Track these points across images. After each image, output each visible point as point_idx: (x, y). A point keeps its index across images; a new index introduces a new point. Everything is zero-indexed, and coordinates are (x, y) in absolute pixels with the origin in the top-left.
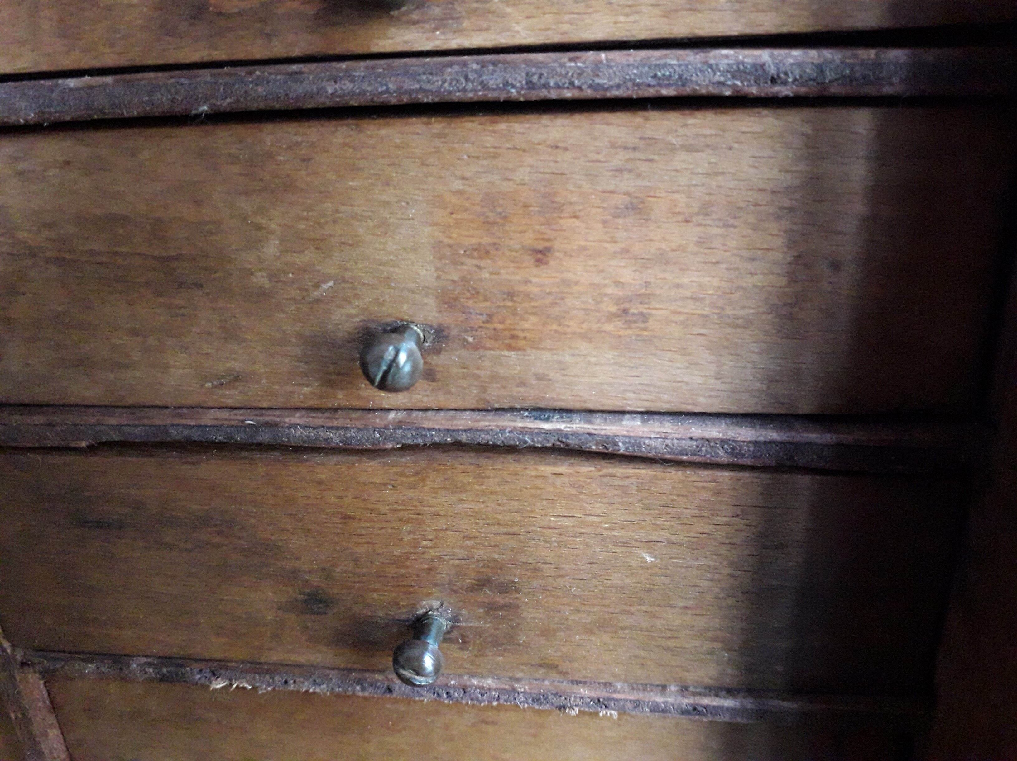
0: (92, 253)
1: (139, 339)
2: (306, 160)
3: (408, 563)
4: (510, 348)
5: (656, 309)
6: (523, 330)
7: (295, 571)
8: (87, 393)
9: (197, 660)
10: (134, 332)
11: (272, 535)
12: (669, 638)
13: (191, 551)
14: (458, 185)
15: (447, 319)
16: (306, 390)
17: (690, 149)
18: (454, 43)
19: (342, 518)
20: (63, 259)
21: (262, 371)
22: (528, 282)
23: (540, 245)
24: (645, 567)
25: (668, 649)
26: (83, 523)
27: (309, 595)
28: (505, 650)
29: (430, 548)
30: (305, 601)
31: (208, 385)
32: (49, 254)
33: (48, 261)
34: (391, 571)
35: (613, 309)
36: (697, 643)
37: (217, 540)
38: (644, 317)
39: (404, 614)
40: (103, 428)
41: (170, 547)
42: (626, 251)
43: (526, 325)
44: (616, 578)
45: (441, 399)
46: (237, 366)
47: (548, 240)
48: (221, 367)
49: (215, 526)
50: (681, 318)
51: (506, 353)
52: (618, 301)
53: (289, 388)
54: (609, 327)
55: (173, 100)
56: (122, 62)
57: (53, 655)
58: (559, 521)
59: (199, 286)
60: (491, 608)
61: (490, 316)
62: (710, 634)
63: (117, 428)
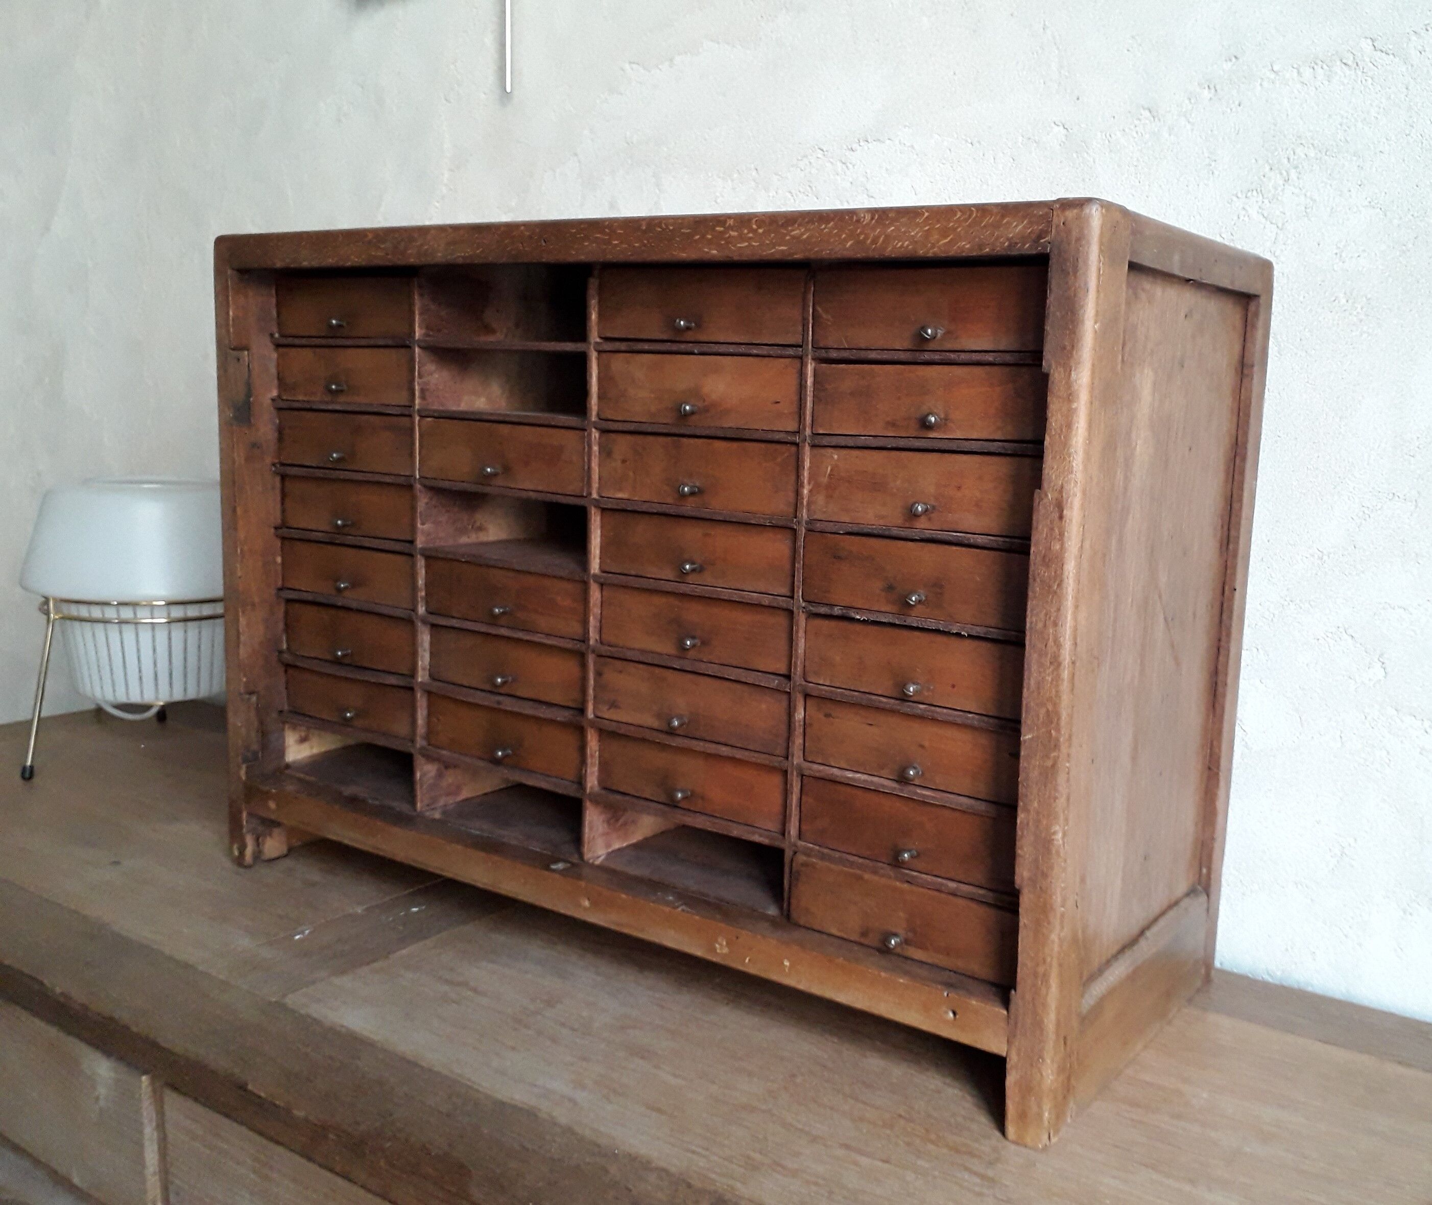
0: (856, 479)
1: (862, 504)
2: (910, 461)
4: (950, 513)
5: (984, 505)
6: (953, 508)
7: (888, 576)
8: (845, 518)
9: (854, 608)
10: (862, 502)
11: (883, 563)
13: (861, 567)
14: (942, 469)
16: (900, 521)
18: (944, 437)
19: (902, 560)
20: (850, 481)
21: (890, 515)
22: (955, 494)
23: (959, 485)
24: (977, 581)
26: (835, 556)
27: (889, 584)
30: (889, 586)
32: (847, 479)
33: (847, 481)
35: (974, 503)
37: (868, 564)
38: (981, 506)
41: (856, 566)
42: (977, 488)
43: (954, 506)
44: (969, 584)
45: (931, 527)
46: (884, 513)
47: (961, 484)
48: (881, 513)
49: (869, 559)
52: (975, 501)
53: (895, 521)
54: (973, 508)
57: (814, 604)
58: (957, 565)
59: (880, 490)
63: (851, 528)
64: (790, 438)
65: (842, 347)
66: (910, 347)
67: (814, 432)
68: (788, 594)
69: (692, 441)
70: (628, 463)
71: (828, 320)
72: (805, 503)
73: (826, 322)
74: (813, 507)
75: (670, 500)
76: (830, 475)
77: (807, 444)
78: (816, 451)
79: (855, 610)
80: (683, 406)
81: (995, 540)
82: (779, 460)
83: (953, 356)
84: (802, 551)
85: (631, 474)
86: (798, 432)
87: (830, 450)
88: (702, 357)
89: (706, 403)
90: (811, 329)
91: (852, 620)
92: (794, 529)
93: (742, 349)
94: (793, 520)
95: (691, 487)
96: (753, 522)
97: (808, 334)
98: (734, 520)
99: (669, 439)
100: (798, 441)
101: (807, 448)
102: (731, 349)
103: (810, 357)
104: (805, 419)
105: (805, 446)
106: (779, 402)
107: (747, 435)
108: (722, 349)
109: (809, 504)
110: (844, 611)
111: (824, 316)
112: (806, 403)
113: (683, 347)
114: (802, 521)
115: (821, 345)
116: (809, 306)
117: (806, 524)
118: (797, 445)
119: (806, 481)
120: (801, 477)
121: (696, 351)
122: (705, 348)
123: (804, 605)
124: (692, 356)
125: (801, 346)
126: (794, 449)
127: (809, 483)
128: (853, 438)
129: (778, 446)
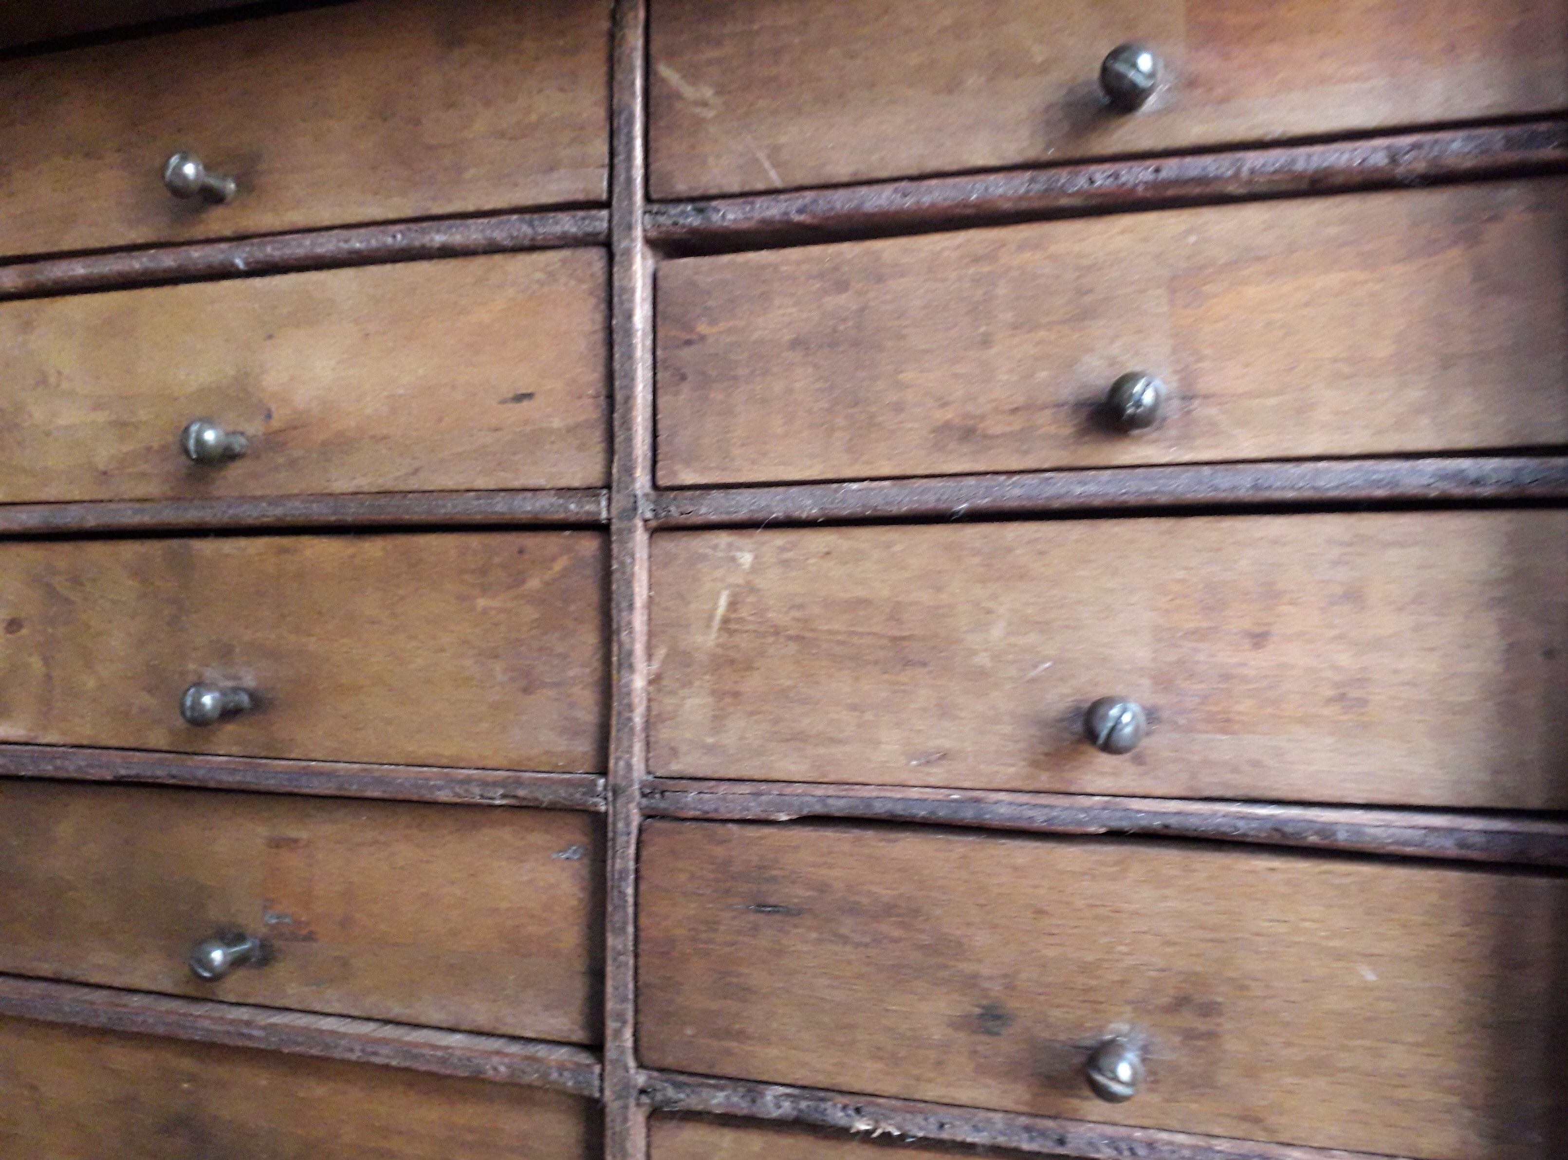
0: (830, 632)
1: (856, 714)
2: (1041, 553)
3: (1099, 972)
4: (1223, 731)
5: (1375, 694)
6: (1239, 713)
7: (975, 976)
8: (792, 768)
9: (842, 1092)
10: (854, 708)
11: (957, 929)
12: (1396, 1086)
13: (866, 945)
14: (1180, 575)
15: (1161, 700)
16: (1012, 770)
17: (1401, 545)
18: (1187, 457)
19: (1034, 913)
20: (803, 638)
21: (969, 749)
22: (1244, 665)
23: (1259, 630)
24: (1368, 988)
25: (1398, 1103)
26: (761, 907)
27: (983, 1007)
28: (1203, 1094)
29: (1127, 954)
30: (981, 1016)
31: (914, 763)
32: (791, 632)
33: (790, 638)
34: (1081, 981)
35: (1330, 693)
36: (1429, 1095)
37: (897, 933)
38: (1362, 702)
39: (1088, 1039)
40: (808, 799)
41: (845, 940)
42: (1340, 637)
43: (1241, 708)
44: (1333, 1001)
45: (1148, 785)
46: (946, 743)
47: (1265, 624)
48: (932, 744)
49: (899, 915)
50: (1400, 703)
51: (1220, 737)
52: (1336, 685)
53: (995, 768)
54: (1326, 711)
55: (939, 500)
56: (897, 472)
57: (682, 1078)
58: (1271, 927)
59: (924, 664)
60: (1190, 1035)
61: (1205, 697)
62: (1446, 1083)
63: (823, 799)
64: (574, 509)
65: (760, 186)
66: (1032, 153)
67: (662, 482)
68: (579, 1035)
69: (228, 546)
70: (24, 631)
71: (705, 104)
72: (638, 719)
73: (698, 110)
74: (664, 734)
75: (158, 738)
76: (726, 621)
77: (639, 524)
78: (672, 544)
79: (846, 1100)
80: (194, 428)
81: (1451, 831)
82: (534, 583)
83: (1209, 164)
84: (630, 891)
85: (36, 663)
86: (608, 486)
87: (723, 538)
88: (257, 283)
89: (276, 423)
90: (638, 143)
91: (842, 1134)
92: (597, 814)
93: (397, 238)
94: (594, 784)
95: (223, 693)
96: (444, 796)
97: (630, 158)
98: (377, 794)
99: (154, 548)
100: (604, 515)
101: (640, 537)
102: (357, 242)
103: (638, 233)
104: (629, 440)
105: (631, 530)
106: (529, 396)
107: (417, 512)
108: (327, 245)
109: (648, 725)
110: (803, 1104)
111: (688, 92)
112: (630, 387)
113: (198, 255)
114: (630, 784)
115: (682, 188)
116: (632, 70)
117: (644, 795)
118: (601, 528)
119: (639, 649)
120: (624, 635)
121: (240, 263)
122: (271, 251)
123: (641, 1079)
124: (226, 284)
125: (607, 205)
126: (589, 544)
127: (650, 656)
128: (818, 490)
129: (530, 541)
